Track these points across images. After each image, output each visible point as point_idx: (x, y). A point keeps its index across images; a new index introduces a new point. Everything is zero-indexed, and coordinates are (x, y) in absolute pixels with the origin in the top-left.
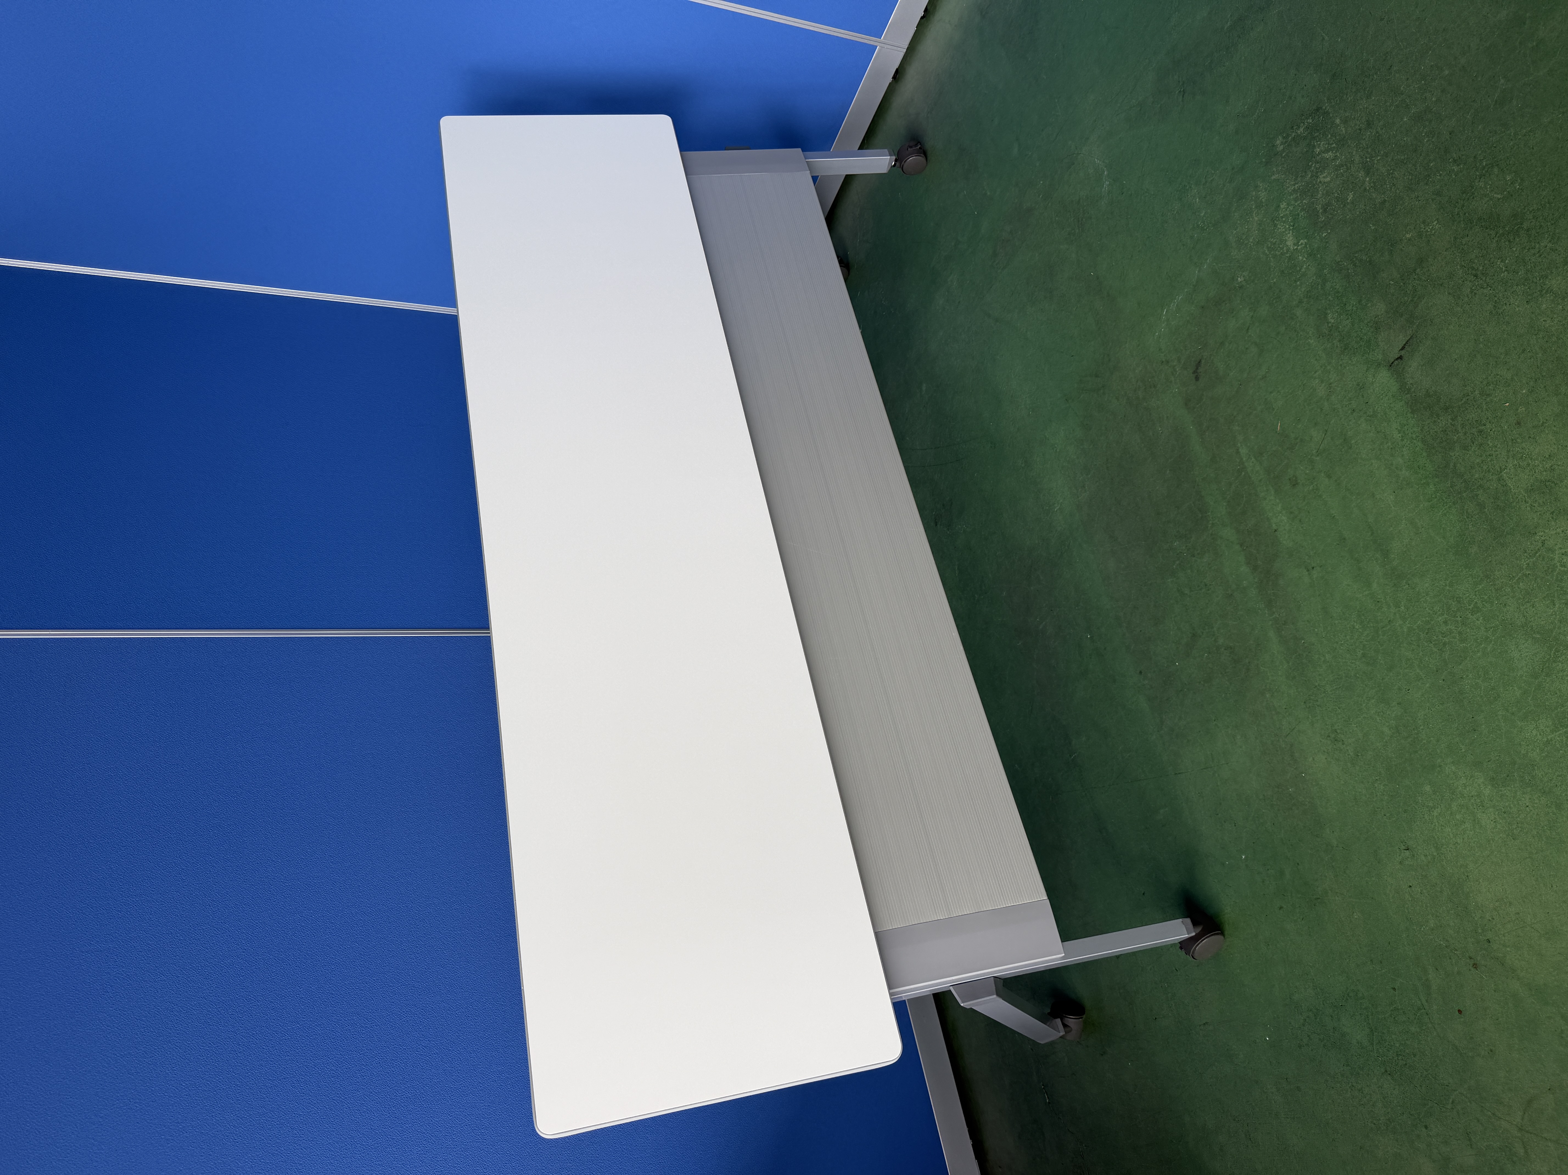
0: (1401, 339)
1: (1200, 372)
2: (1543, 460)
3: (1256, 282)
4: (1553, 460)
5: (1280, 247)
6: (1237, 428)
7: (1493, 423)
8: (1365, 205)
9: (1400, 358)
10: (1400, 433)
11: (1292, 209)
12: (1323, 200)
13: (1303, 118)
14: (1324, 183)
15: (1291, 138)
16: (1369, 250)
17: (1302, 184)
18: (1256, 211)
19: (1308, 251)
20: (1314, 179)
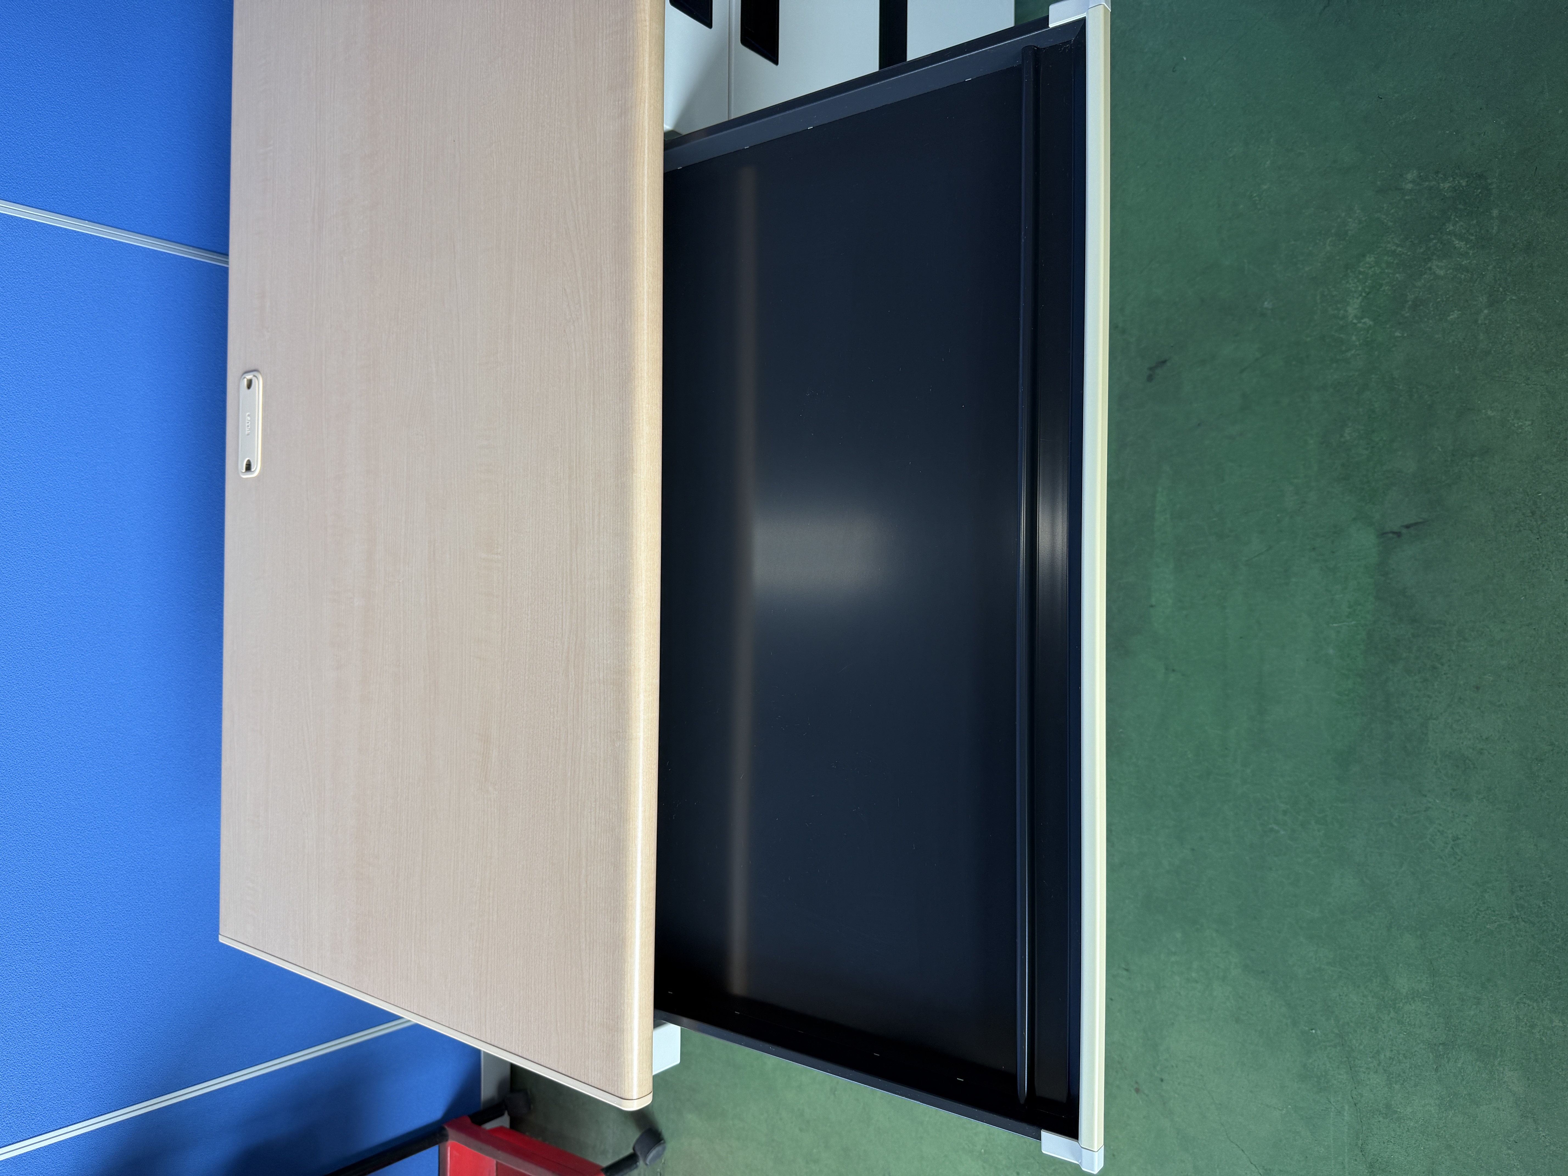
0: (1411, 517)
1: (1158, 374)
2: (1477, 738)
3: (1285, 323)
4: (1487, 745)
5: (1337, 306)
6: (1168, 469)
7: (1452, 669)
8: (1464, 339)
9: (1399, 534)
10: (1349, 608)
11: (1378, 272)
12: (1420, 292)
13: (1457, 171)
14: (1434, 272)
15: (1428, 185)
16: (1438, 393)
17: (1407, 253)
18: (1334, 238)
19: (1368, 338)
20: (1426, 259)
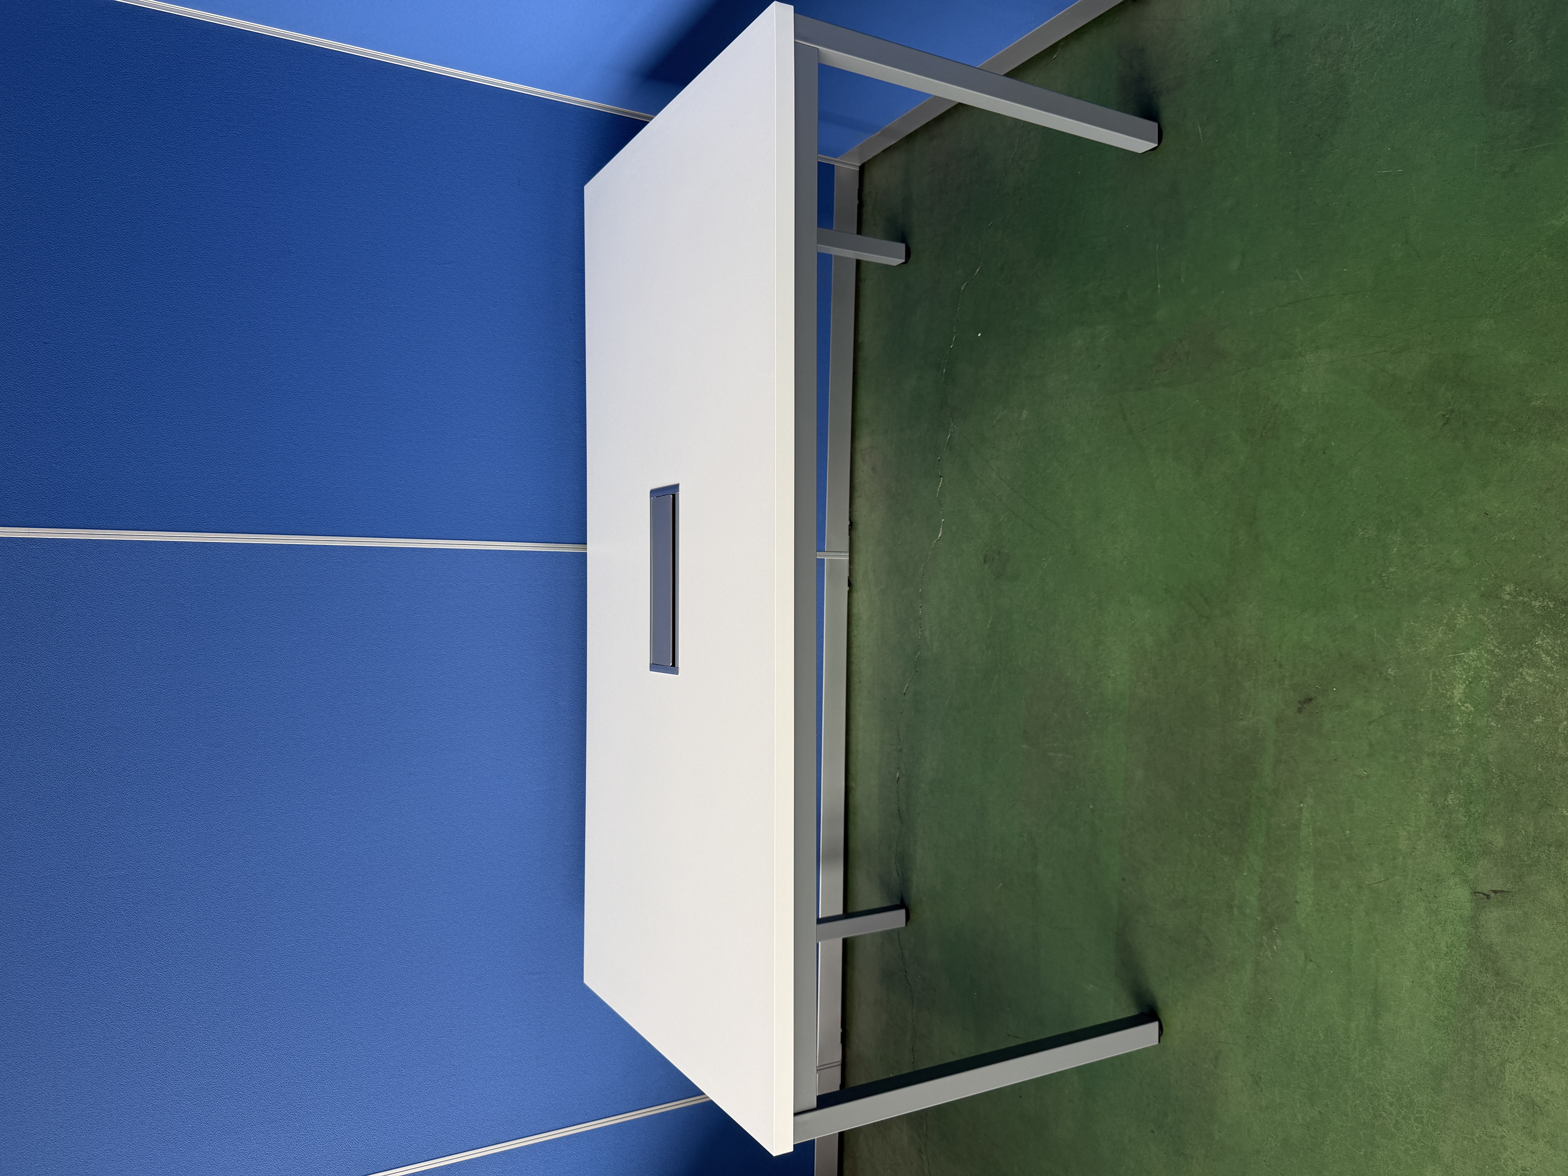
0: (1498, 885)
1: (1306, 709)
2: (1545, 1090)
3: (1404, 691)
4: (1552, 1097)
5: (1445, 687)
6: (1312, 790)
7: (1526, 1024)
8: (1546, 742)
9: (1488, 897)
10: (1447, 948)
11: (1479, 666)
12: (1512, 693)
13: (1546, 593)
14: (1525, 679)
15: (1522, 600)
16: (1523, 783)
17: (1503, 655)
18: (1445, 628)
19: (1469, 721)
20: (1518, 664)
